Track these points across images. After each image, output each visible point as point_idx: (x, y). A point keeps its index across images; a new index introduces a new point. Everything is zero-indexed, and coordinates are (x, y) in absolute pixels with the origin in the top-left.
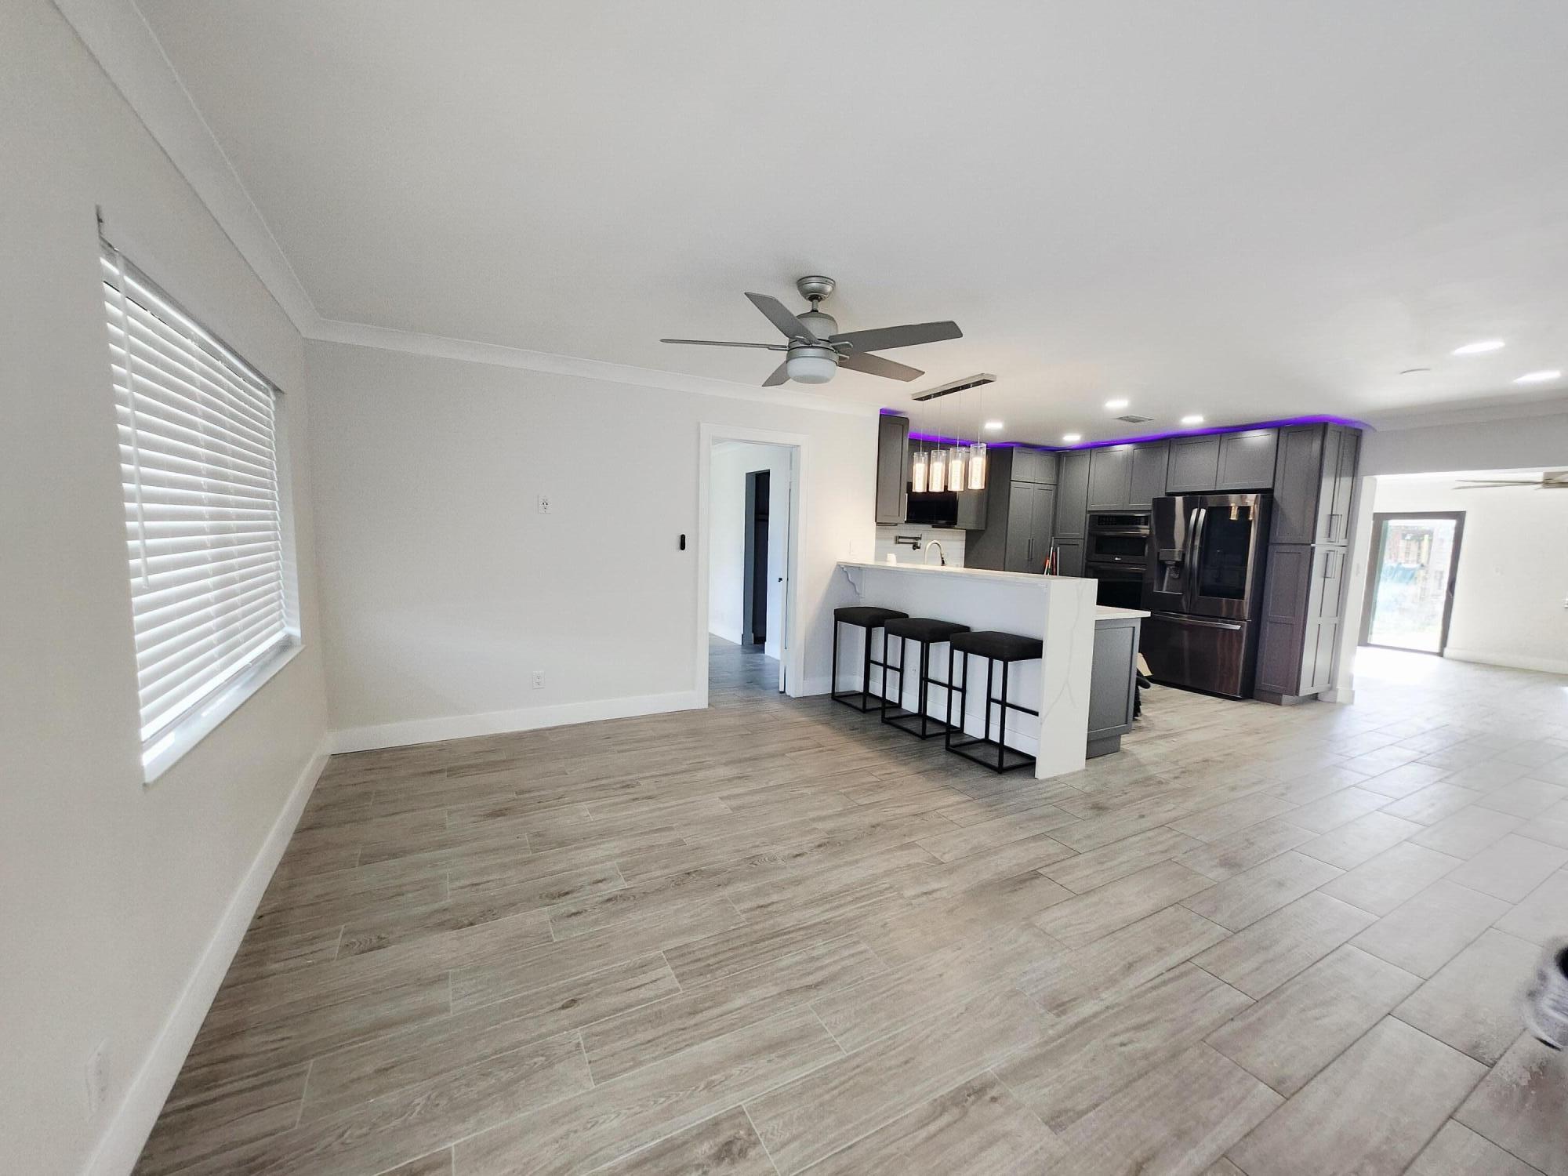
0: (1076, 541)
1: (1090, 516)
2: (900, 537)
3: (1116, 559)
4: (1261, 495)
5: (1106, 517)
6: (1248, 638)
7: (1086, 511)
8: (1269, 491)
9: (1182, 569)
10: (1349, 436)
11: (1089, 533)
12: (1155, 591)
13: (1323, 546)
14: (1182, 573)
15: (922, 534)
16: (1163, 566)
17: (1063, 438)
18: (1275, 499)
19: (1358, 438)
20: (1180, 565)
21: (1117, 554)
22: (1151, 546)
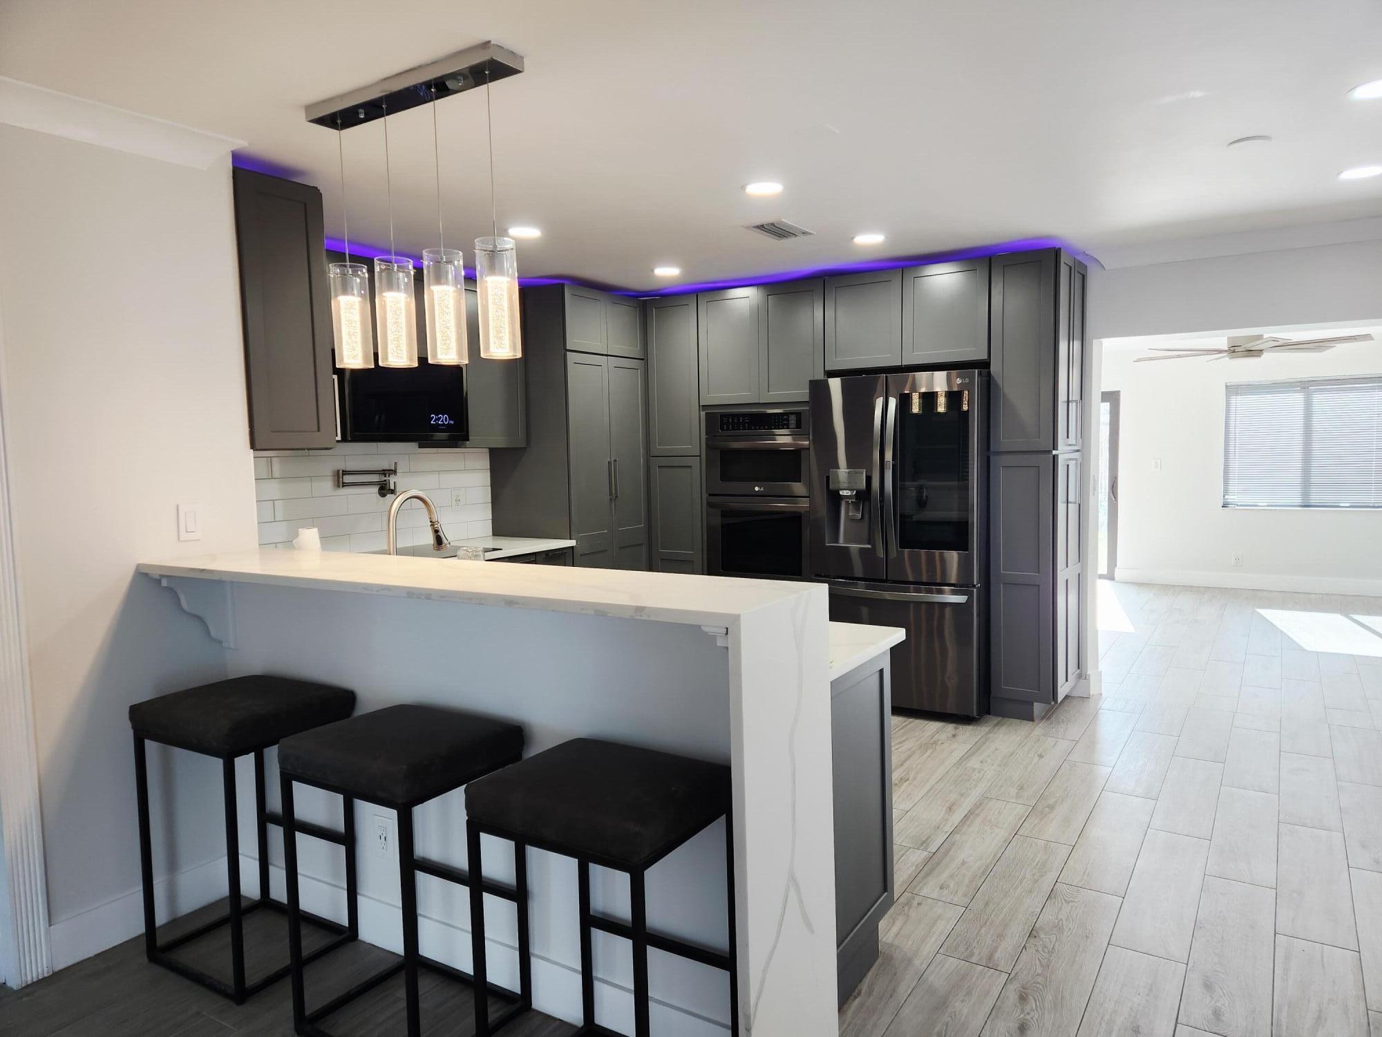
0: (687, 461)
1: (706, 413)
2: (345, 473)
3: (757, 489)
4: (976, 371)
5: (733, 416)
6: (978, 615)
7: (699, 406)
8: (984, 365)
9: (867, 503)
10: (1077, 274)
11: (707, 445)
12: (827, 545)
13: (1064, 452)
14: (866, 510)
15: (396, 463)
16: (834, 498)
17: (652, 271)
18: (993, 378)
19: (1084, 278)
20: (863, 496)
21: (757, 480)
22: (812, 464)
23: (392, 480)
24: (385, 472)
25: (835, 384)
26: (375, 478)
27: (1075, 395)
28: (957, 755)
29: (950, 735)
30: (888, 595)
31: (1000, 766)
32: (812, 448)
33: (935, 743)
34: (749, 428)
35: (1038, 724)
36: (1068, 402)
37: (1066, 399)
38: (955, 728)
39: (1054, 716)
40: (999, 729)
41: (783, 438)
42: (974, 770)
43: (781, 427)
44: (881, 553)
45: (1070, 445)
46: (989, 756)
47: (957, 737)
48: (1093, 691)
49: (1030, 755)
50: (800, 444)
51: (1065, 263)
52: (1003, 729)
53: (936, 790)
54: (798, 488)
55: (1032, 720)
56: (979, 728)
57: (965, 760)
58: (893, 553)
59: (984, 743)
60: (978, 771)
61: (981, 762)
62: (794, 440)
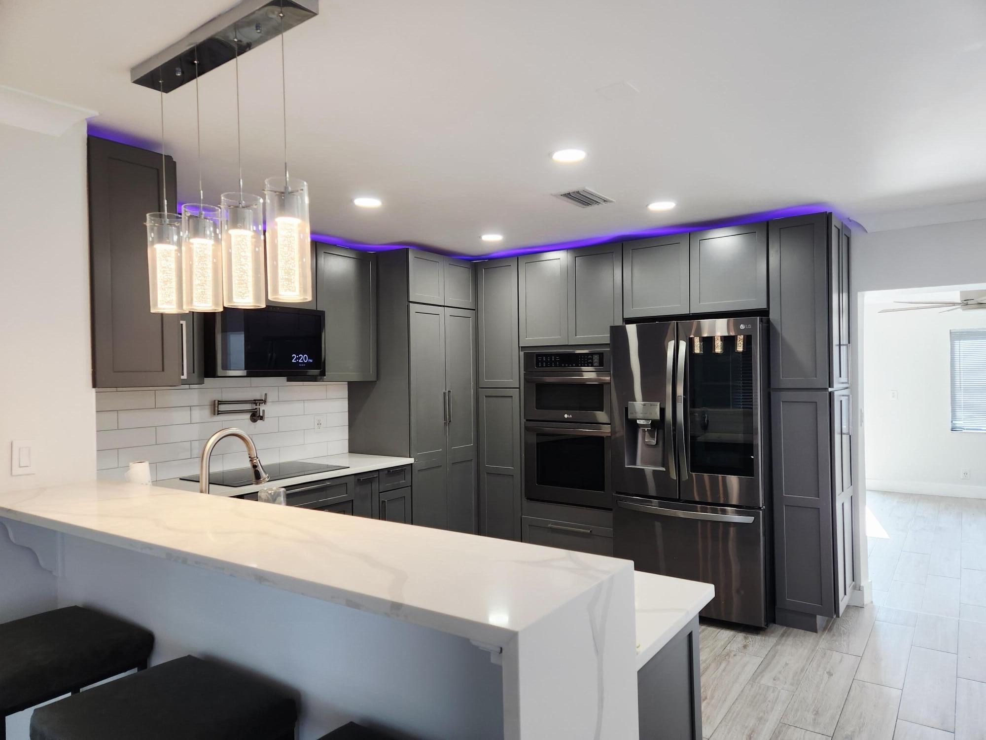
0: (508, 392)
1: (524, 353)
2: (220, 402)
3: (566, 416)
4: (758, 318)
5: (546, 355)
6: (764, 534)
7: (519, 347)
8: (763, 313)
9: (661, 431)
10: (844, 236)
11: (525, 379)
12: (626, 466)
13: (838, 388)
14: (661, 436)
15: (266, 394)
16: (632, 426)
17: (480, 237)
18: (772, 324)
19: (848, 239)
20: (657, 425)
21: (567, 409)
22: (613, 396)
23: (262, 407)
24: (255, 402)
25: (632, 330)
26: (248, 407)
27: (844, 341)
28: (751, 669)
29: (741, 646)
30: (681, 514)
31: (792, 684)
32: (613, 384)
33: (728, 654)
34: (560, 366)
35: (821, 636)
36: (840, 345)
37: (838, 344)
38: (746, 638)
39: (835, 627)
40: (786, 641)
41: (589, 374)
42: (768, 688)
43: (586, 365)
44: (674, 476)
45: (843, 383)
46: (780, 672)
47: (748, 648)
48: (866, 601)
49: (819, 673)
50: (603, 380)
51: (835, 226)
52: (790, 641)
53: (734, 712)
54: (602, 416)
55: (816, 631)
56: (767, 638)
57: (758, 676)
58: (685, 476)
59: (774, 656)
60: (772, 689)
61: (774, 680)
62: (598, 375)
